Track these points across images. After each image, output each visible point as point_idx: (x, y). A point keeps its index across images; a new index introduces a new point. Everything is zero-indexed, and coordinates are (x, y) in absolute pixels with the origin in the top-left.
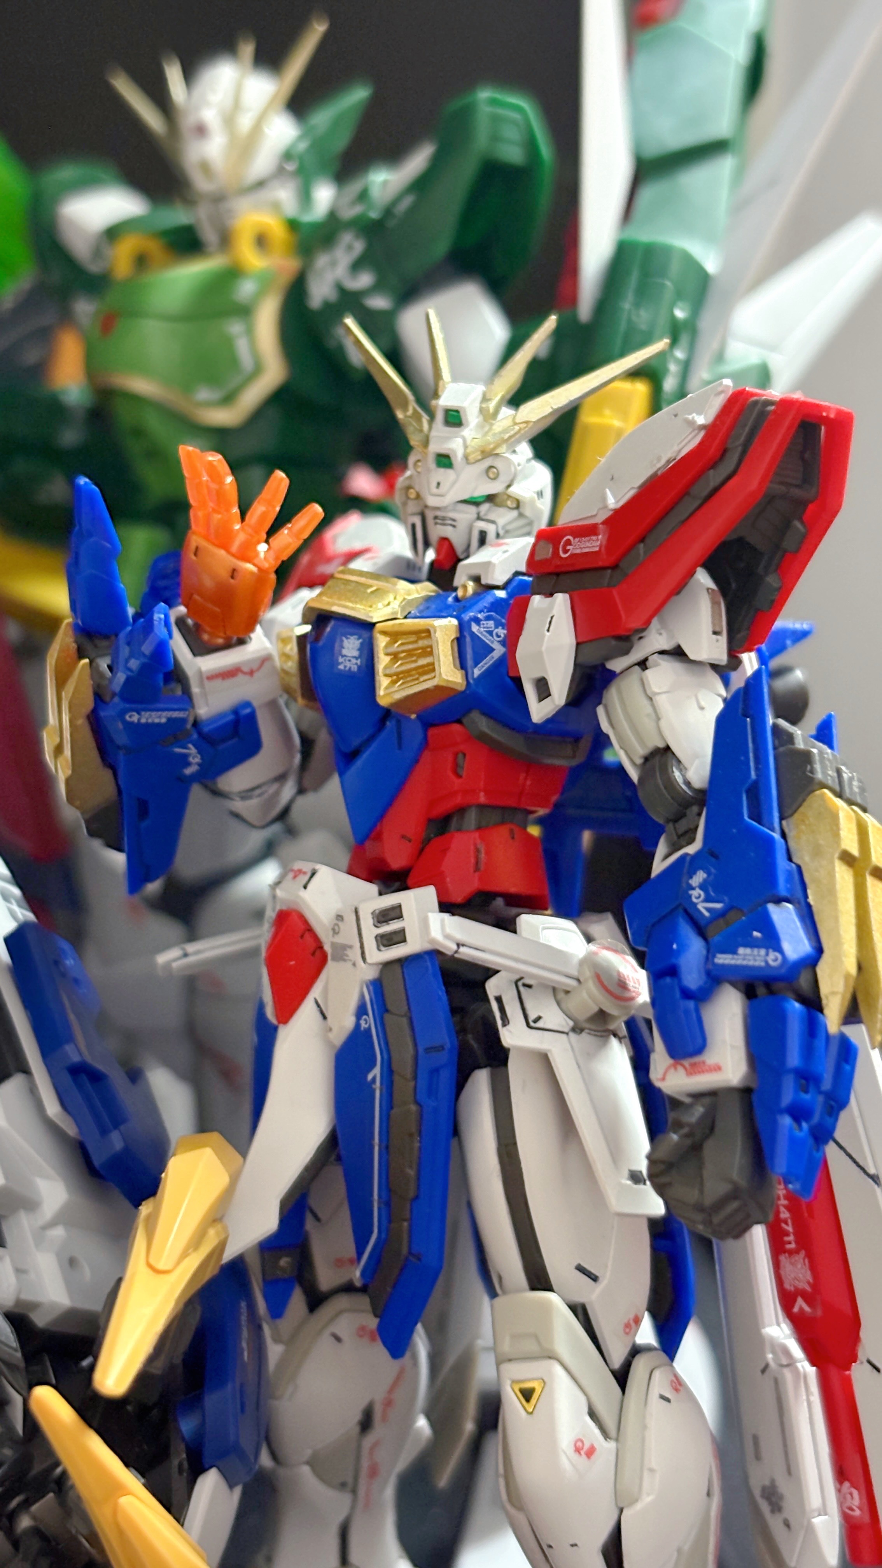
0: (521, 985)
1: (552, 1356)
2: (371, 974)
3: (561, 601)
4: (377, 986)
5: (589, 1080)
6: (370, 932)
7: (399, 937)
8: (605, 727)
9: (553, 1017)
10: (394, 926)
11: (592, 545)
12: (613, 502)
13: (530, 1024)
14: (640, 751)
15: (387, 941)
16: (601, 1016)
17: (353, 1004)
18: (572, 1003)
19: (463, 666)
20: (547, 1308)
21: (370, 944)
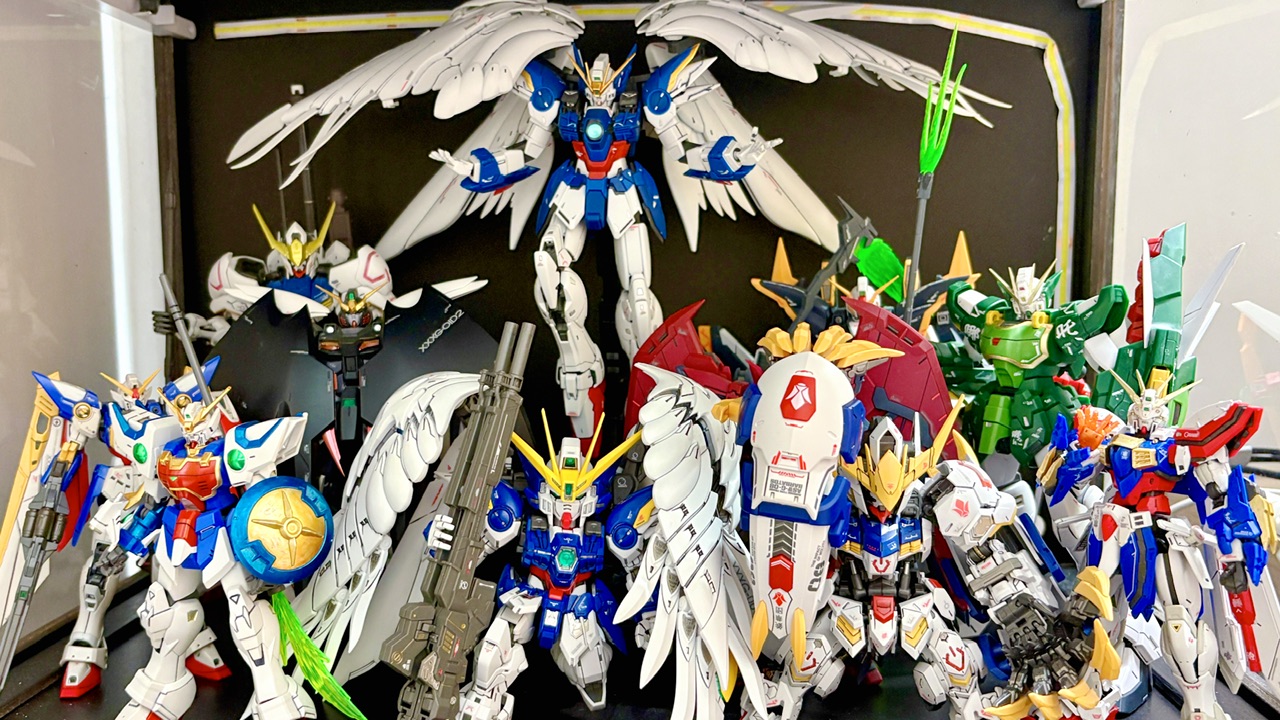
0: (1175, 535)
1: (1182, 619)
2: (1133, 531)
3: (1187, 448)
4: (1135, 533)
5: (1194, 557)
6: (1133, 522)
7: (1142, 523)
8: (1196, 476)
9: (1183, 543)
10: (1140, 520)
11: (1196, 435)
12: (1200, 426)
13: (1179, 544)
14: (1206, 483)
15: (1138, 524)
16: (1196, 543)
17: (1128, 537)
18: (1189, 540)
19: (1157, 459)
20: (1180, 608)
21: (1133, 525)
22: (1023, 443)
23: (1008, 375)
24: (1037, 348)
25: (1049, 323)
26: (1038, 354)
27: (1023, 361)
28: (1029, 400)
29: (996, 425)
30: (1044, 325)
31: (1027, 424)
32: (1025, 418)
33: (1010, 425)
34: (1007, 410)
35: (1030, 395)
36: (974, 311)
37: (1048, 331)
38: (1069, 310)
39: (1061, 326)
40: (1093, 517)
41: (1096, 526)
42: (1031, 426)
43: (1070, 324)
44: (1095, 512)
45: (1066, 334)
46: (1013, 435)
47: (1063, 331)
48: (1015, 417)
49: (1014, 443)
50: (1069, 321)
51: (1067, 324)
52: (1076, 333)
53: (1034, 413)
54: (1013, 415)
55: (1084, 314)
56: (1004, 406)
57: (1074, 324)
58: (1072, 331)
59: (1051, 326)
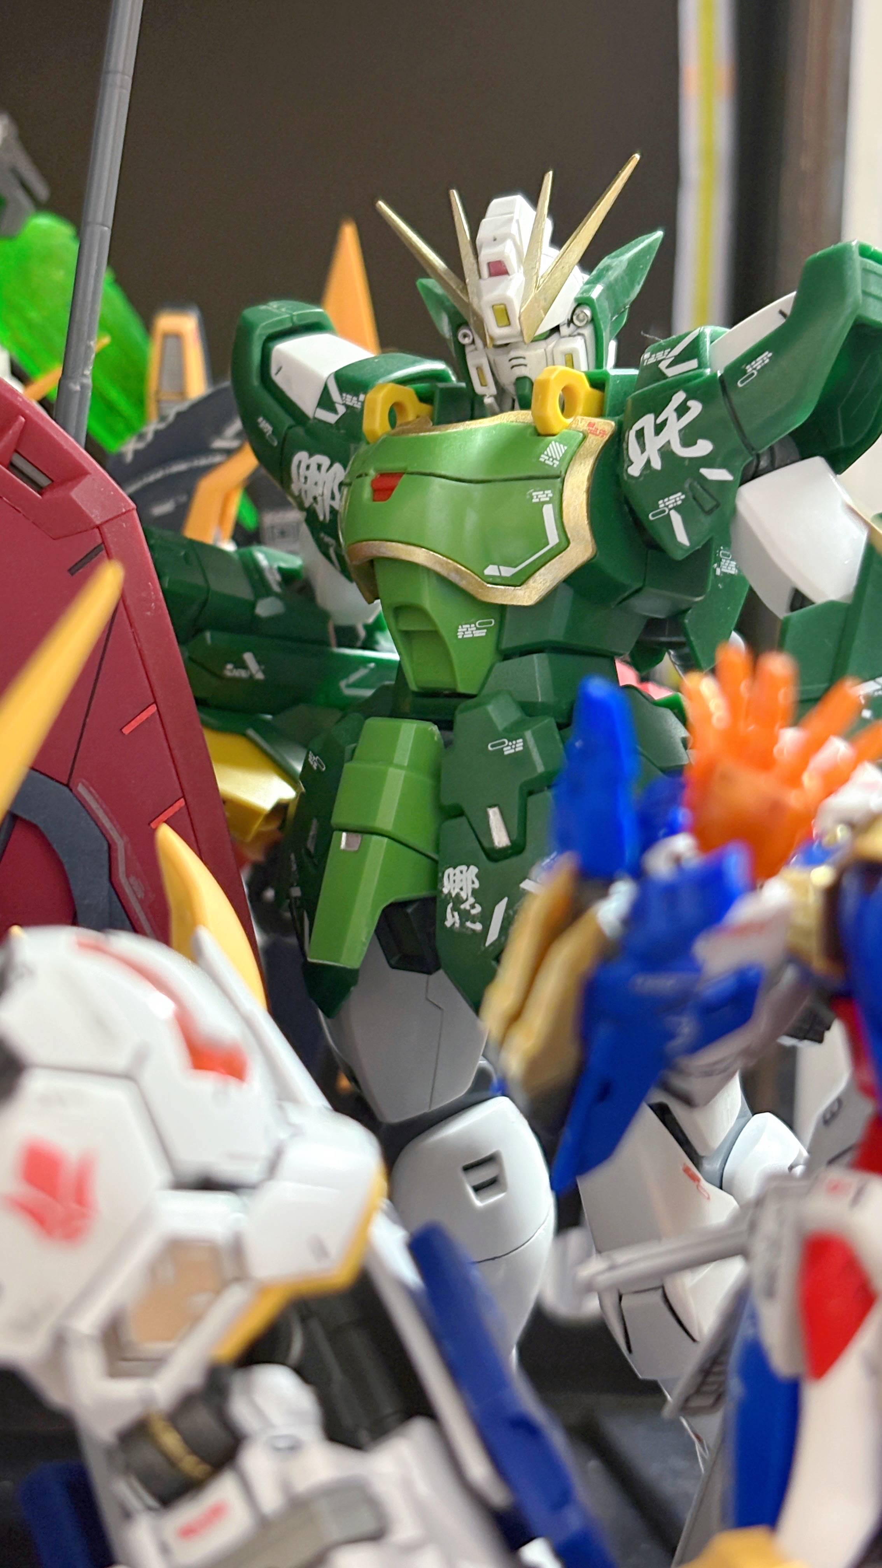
22: (486, 919)
23: (434, 635)
24: (548, 512)
25: (601, 414)
26: (553, 538)
27: (491, 570)
28: (513, 732)
29: (379, 844)
30: (581, 422)
31: (500, 838)
32: (494, 816)
33: (437, 848)
34: (427, 781)
35: (515, 714)
36: (325, 401)
37: (596, 443)
38: (679, 360)
39: (647, 422)
40: (760, 1247)
41: (770, 1293)
42: (516, 848)
43: (682, 410)
44: (769, 1224)
45: (666, 453)
46: (448, 887)
47: (654, 444)
48: (457, 812)
49: (452, 919)
50: (679, 397)
51: (669, 412)
52: (703, 447)
53: (530, 791)
54: (448, 801)
55: (737, 369)
56: (412, 766)
57: (696, 408)
58: (688, 437)
59: (607, 426)
